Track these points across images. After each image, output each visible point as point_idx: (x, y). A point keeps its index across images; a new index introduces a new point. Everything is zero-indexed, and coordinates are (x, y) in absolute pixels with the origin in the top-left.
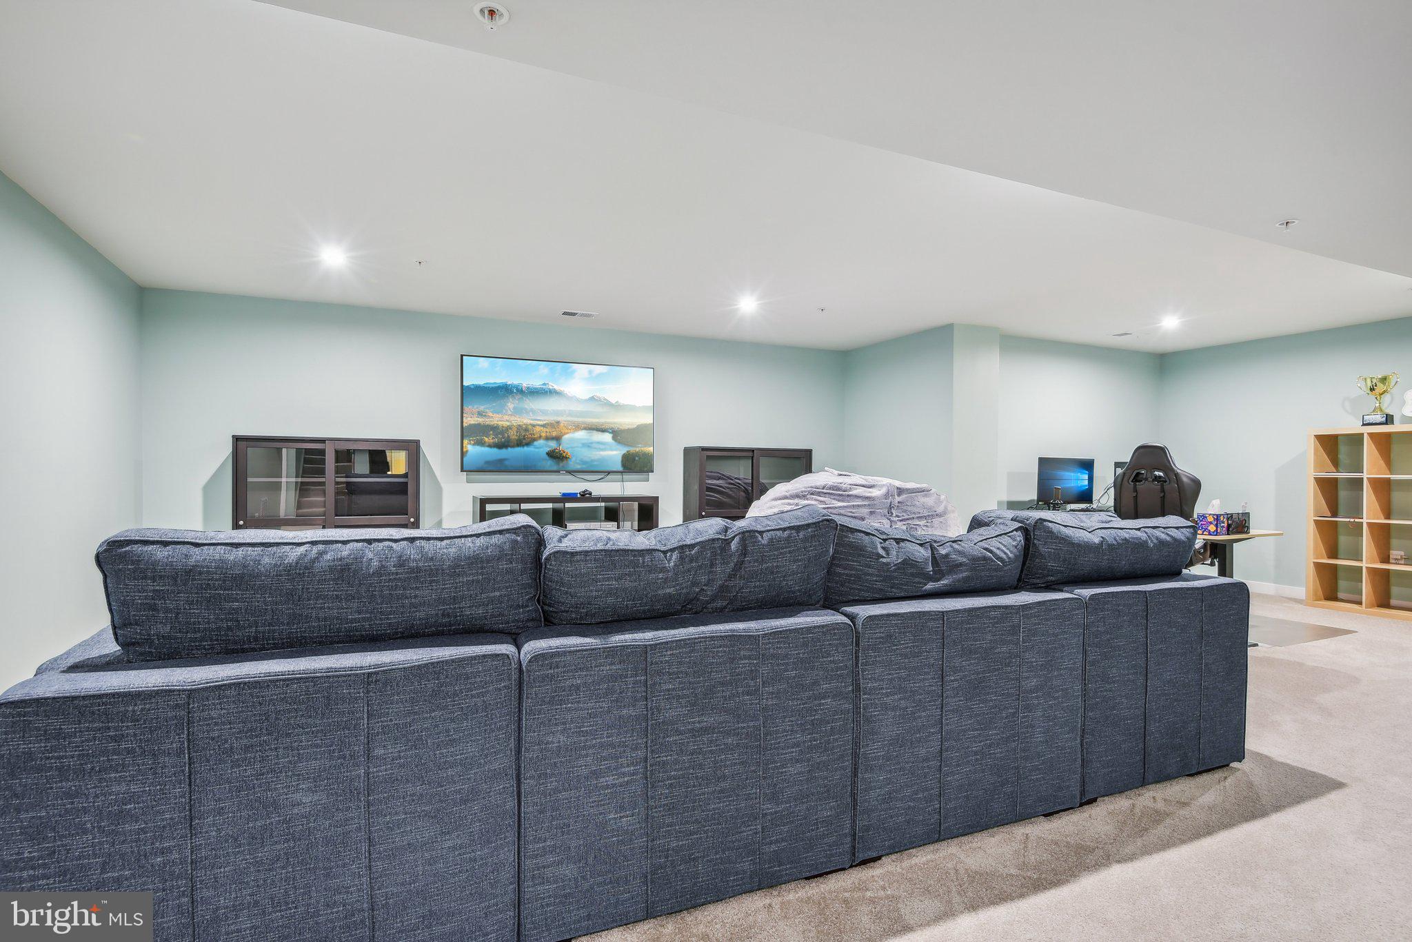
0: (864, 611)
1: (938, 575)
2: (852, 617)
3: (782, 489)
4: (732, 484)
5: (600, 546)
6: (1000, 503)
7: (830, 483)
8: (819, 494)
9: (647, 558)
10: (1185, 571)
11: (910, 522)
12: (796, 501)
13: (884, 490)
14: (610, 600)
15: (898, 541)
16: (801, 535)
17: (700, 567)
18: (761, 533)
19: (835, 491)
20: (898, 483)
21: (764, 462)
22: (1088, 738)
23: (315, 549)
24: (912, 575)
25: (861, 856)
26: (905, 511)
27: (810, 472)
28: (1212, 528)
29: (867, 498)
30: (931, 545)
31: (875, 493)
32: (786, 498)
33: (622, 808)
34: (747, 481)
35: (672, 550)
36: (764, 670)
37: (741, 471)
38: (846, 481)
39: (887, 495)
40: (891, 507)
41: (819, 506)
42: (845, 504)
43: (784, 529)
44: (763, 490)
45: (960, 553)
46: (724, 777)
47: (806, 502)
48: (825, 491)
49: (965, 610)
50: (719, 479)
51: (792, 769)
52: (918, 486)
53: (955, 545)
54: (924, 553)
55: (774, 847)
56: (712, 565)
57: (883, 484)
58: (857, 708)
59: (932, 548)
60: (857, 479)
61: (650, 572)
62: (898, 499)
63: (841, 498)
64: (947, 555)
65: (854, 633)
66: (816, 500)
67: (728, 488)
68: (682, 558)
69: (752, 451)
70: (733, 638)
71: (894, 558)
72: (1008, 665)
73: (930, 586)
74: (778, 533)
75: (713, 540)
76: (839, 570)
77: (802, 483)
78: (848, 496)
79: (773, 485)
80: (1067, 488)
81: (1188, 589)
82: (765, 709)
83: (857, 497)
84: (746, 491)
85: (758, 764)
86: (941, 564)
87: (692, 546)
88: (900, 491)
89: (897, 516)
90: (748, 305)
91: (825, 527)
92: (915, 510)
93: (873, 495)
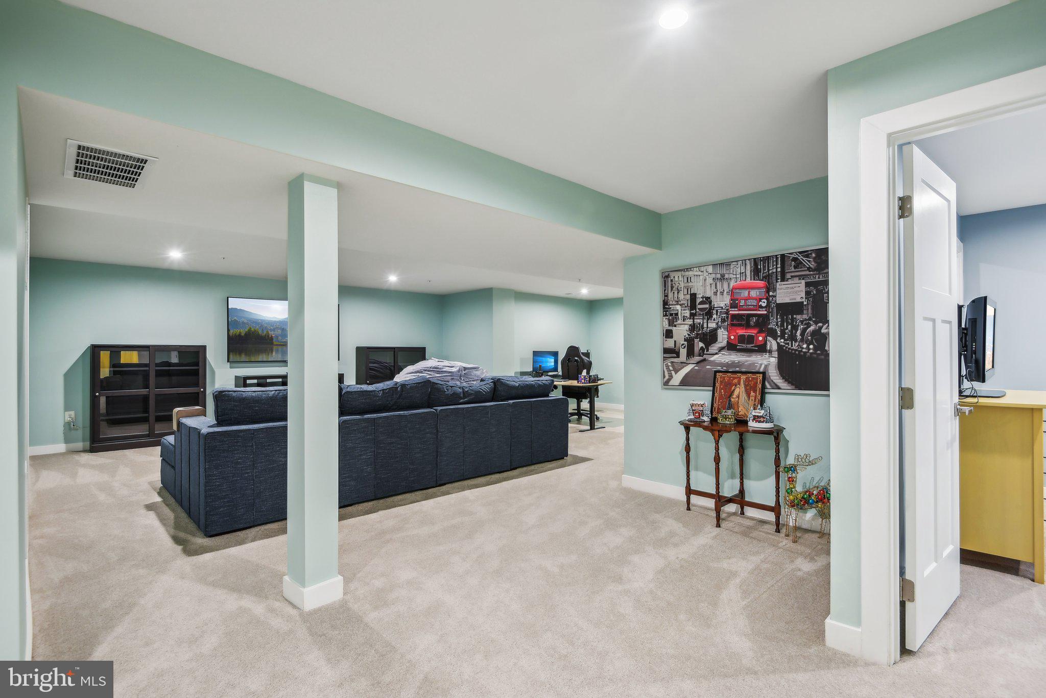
0: (439, 408)
1: (464, 397)
2: (436, 410)
3: (410, 368)
4: (383, 366)
5: (359, 390)
6: (516, 373)
7: (434, 366)
8: (429, 371)
9: (373, 393)
10: (550, 395)
11: (469, 382)
12: (418, 374)
13: (458, 368)
14: (362, 406)
15: (451, 387)
16: (420, 385)
17: (389, 396)
18: (407, 385)
19: (436, 370)
20: (465, 365)
21: (400, 354)
22: (513, 448)
23: (277, 392)
24: (456, 397)
25: (439, 483)
26: (467, 378)
27: (425, 360)
28: (583, 381)
29: (450, 372)
30: (462, 388)
31: (454, 370)
32: (413, 373)
33: (368, 466)
34: (391, 364)
35: (380, 391)
36: (409, 425)
37: (388, 359)
38: (441, 364)
39: (459, 371)
40: (461, 376)
41: (426, 375)
42: (440, 375)
43: (414, 384)
44: (400, 370)
45: (472, 390)
46: (398, 457)
47: (423, 375)
48: (431, 369)
49: (471, 407)
50: (374, 363)
51: (417, 455)
52: (474, 366)
53: (471, 388)
54: (461, 390)
55: (412, 479)
56: (393, 395)
57: (458, 365)
58: (437, 437)
59: (463, 389)
60: (446, 363)
61: (374, 397)
62: (464, 372)
63: (439, 372)
64: (467, 391)
65: (436, 415)
66: (427, 374)
67: (381, 368)
68: (383, 393)
69: (394, 348)
70: (400, 416)
71: (450, 392)
72: (485, 424)
73: (461, 401)
74: (413, 385)
75: (393, 387)
76: (432, 396)
77: (421, 365)
78: (442, 371)
79: (406, 366)
80: (546, 366)
81: (546, 400)
82: (409, 437)
83: (445, 372)
84: (390, 369)
85: (407, 453)
86: (465, 394)
87: (386, 389)
88: (465, 369)
89: (464, 380)
90: (393, 279)
91: (427, 383)
92: (473, 377)
93: (453, 371)
